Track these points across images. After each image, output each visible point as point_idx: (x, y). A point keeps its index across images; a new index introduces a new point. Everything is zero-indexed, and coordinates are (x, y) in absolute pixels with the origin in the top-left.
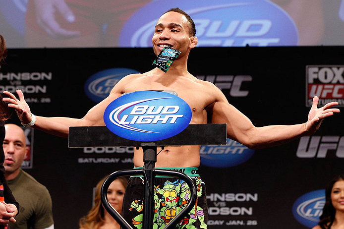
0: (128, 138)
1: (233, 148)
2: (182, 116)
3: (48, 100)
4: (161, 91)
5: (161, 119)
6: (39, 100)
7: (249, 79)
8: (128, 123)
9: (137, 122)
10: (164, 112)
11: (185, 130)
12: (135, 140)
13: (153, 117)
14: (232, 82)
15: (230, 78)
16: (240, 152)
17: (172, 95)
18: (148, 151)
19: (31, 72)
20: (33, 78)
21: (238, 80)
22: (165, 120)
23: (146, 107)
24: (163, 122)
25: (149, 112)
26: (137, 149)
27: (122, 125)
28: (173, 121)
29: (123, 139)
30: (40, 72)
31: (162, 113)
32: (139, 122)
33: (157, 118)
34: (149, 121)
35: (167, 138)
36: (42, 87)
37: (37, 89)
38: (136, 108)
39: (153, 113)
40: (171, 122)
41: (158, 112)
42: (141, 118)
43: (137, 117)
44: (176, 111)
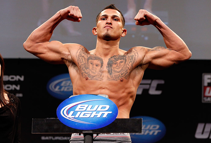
0: (73, 127)
1: (150, 130)
2: (111, 112)
3: (21, 95)
4: (96, 95)
5: (96, 114)
7: (162, 82)
8: (74, 117)
9: (80, 117)
10: (99, 109)
11: (113, 122)
12: (79, 129)
13: (91, 112)
14: (150, 84)
15: (149, 81)
16: (156, 134)
17: (105, 98)
18: (87, 136)
19: (9, 75)
20: (11, 80)
22: (99, 115)
23: (86, 106)
24: (98, 117)
25: (88, 109)
26: (80, 135)
27: (69, 118)
28: (105, 116)
29: (70, 128)
30: (16, 75)
31: (98, 110)
32: (81, 116)
33: (94, 114)
34: (88, 116)
35: (100, 128)
36: (17, 86)
37: (13, 87)
38: (79, 106)
39: (91, 110)
40: (103, 117)
41: (95, 109)
42: (83, 113)
43: (80, 112)
44: (107, 109)
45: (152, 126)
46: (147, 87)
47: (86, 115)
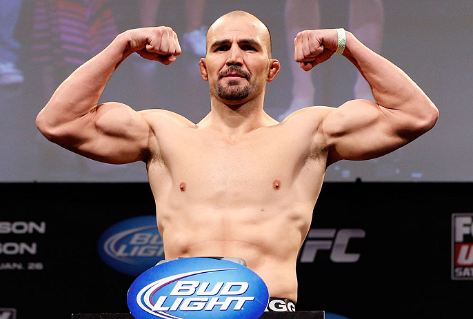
2: (252, 298)
3: (39, 266)
4: (219, 258)
5: (218, 303)
6: (25, 265)
7: (361, 234)
8: (167, 309)
9: (181, 308)
10: (225, 291)
13: (206, 299)
14: (333, 239)
15: (330, 233)
17: (237, 265)
19: (12, 222)
20: (16, 231)
21: (344, 237)
22: (225, 305)
23: (196, 283)
24: (222, 308)
25: (201, 291)
27: (156, 311)
28: (238, 307)
30: (28, 222)
31: (222, 293)
32: (184, 307)
33: (213, 301)
34: (201, 306)
36: (30, 245)
37: (21, 248)
38: (179, 285)
39: (206, 293)
40: (234, 309)
41: (214, 291)
42: (187, 301)
43: (181, 299)
44: (242, 290)
47: (195, 304)
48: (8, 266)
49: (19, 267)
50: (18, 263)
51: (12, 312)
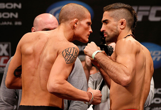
3: (20, 23)
6: (13, 23)
19: (5, 3)
20: (8, 7)
30: (13, 3)
36: (15, 13)
37: (11, 15)
45: (155, 52)
46: (146, 13)
48: (5, 23)
49: (11, 23)
50: (10, 22)
51: (9, 45)
